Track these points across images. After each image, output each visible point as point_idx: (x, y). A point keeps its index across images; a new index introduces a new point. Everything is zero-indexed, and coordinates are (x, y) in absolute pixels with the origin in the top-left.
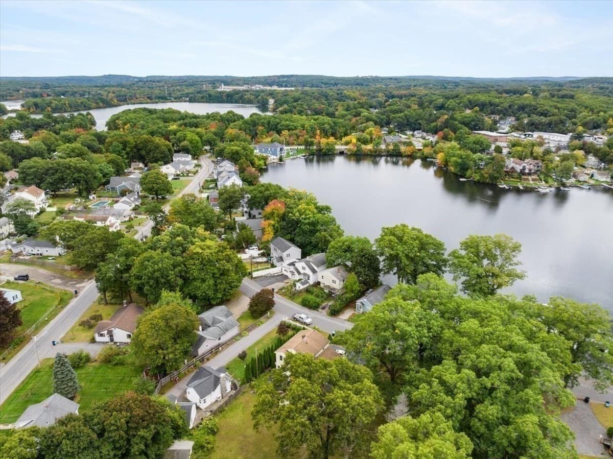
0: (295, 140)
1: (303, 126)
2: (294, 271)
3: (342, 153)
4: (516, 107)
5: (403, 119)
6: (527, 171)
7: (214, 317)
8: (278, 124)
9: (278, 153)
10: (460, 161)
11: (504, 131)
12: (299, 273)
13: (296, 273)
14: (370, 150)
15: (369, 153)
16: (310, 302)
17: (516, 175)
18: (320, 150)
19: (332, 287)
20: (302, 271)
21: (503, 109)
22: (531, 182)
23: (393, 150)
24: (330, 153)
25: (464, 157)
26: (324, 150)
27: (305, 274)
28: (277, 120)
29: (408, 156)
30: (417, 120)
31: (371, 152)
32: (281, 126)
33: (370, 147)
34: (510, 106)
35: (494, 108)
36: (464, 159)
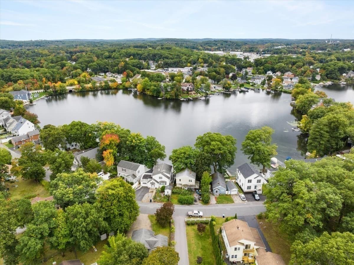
0: (32, 86)
1: (32, 76)
2: (154, 182)
3: (71, 91)
4: (151, 55)
5: (97, 67)
6: (190, 89)
7: (146, 241)
8: (10, 76)
9: (27, 97)
10: (155, 88)
11: (154, 69)
12: (158, 182)
13: (156, 183)
14: (90, 88)
15: (90, 89)
16: (187, 200)
17: (185, 92)
18: (56, 92)
19: (189, 185)
20: (159, 180)
21: (145, 56)
22: (194, 95)
23: (105, 86)
24: (64, 93)
25: (157, 85)
26: (59, 91)
27: (163, 182)
28: (9, 74)
29: (115, 89)
30: (105, 66)
31: (91, 88)
32: (13, 77)
33: (90, 85)
34: (148, 55)
35: (140, 57)
36: (157, 87)
